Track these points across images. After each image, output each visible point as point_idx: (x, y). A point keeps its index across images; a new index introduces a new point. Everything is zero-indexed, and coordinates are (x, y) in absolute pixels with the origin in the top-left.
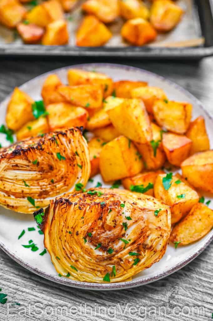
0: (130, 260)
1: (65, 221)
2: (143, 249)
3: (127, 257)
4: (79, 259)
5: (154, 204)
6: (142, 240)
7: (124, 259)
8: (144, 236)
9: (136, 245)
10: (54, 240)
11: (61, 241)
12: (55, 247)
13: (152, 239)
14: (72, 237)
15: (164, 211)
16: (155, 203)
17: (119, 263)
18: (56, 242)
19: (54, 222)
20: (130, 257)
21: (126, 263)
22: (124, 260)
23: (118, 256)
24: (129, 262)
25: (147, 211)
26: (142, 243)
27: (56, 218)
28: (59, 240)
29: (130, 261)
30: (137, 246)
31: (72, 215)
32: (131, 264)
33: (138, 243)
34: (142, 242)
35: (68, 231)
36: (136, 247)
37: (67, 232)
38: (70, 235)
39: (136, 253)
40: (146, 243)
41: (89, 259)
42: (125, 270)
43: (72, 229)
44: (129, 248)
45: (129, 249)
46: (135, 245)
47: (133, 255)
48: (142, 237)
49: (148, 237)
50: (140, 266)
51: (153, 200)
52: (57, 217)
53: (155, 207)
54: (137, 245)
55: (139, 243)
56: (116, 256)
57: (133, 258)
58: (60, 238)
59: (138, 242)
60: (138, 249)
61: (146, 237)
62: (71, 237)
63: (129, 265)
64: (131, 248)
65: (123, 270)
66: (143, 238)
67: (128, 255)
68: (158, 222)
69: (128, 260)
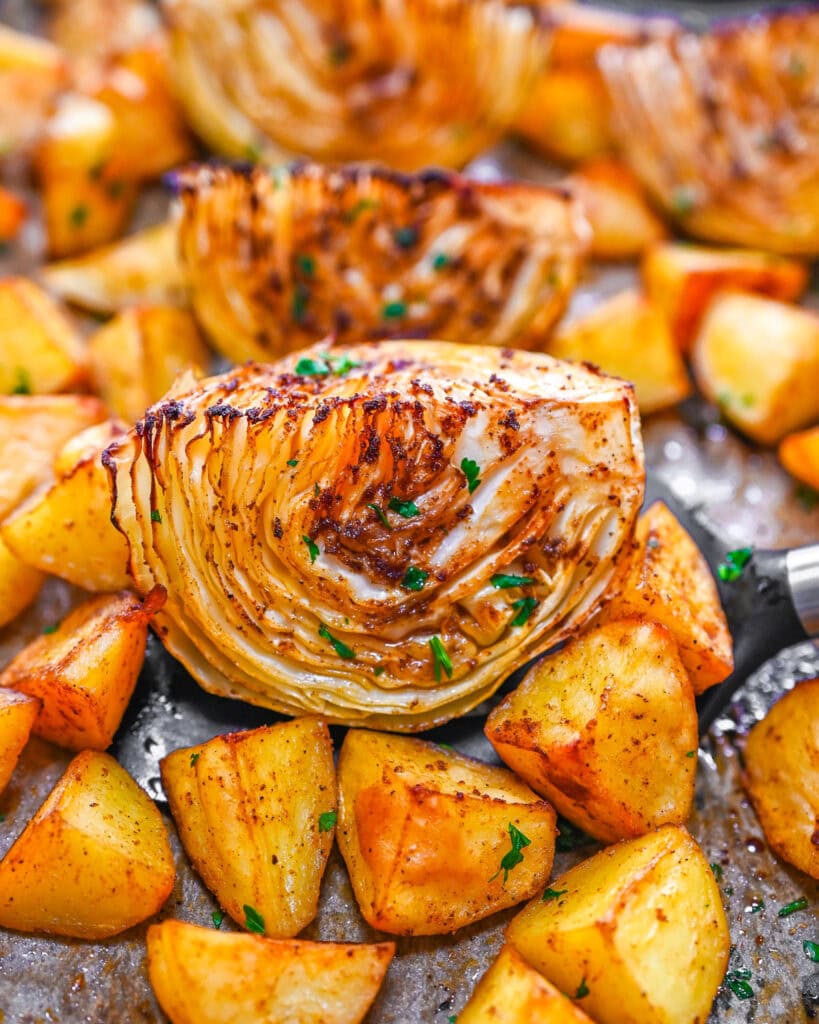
1: (220, 484)
17: (457, 624)
21: (483, 618)
29: (497, 612)
34: (538, 533)
39: (521, 576)
44: (492, 559)
49: (561, 509)
63: (493, 624)
68: (597, 445)
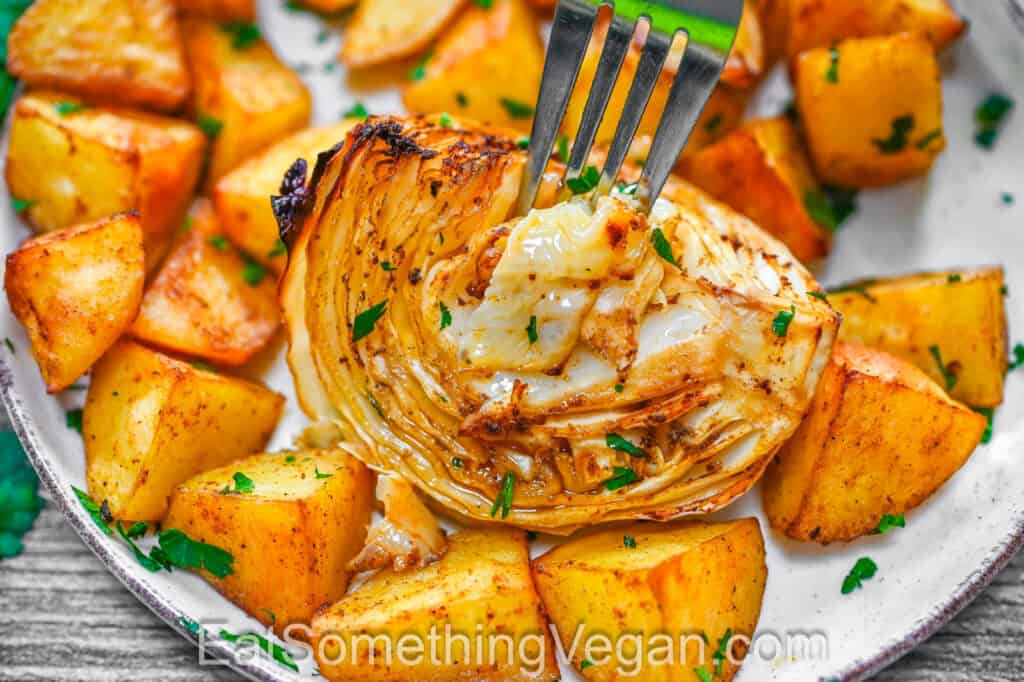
0: (603, 462)
2: (665, 443)
3: (595, 447)
4: (397, 382)
5: (778, 283)
6: (678, 407)
7: (579, 448)
8: (688, 396)
9: (644, 416)
10: (319, 279)
11: (348, 289)
12: (320, 309)
13: (718, 418)
14: (392, 286)
15: (807, 330)
16: (785, 282)
18: (328, 287)
19: (336, 205)
20: (604, 451)
22: (576, 452)
23: (555, 430)
24: (593, 468)
25: (737, 306)
26: (668, 421)
27: (347, 194)
28: (341, 287)
30: (645, 421)
31: (409, 197)
32: (597, 479)
33: (654, 414)
35: (382, 259)
36: (642, 424)
37: (376, 261)
38: (388, 275)
40: (687, 425)
41: (436, 393)
42: (563, 489)
43: (397, 256)
45: (611, 423)
46: (641, 418)
47: (620, 450)
48: (682, 396)
50: (630, 499)
51: (788, 265)
52: (352, 192)
53: (779, 302)
54: (650, 417)
55: (660, 413)
56: (551, 424)
57: (614, 456)
58: (345, 280)
59: (658, 410)
60: (650, 435)
61: (695, 401)
62: (388, 287)
64: (620, 421)
65: (555, 487)
66: (684, 402)
67: (602, 443)
69: (593, 459)
